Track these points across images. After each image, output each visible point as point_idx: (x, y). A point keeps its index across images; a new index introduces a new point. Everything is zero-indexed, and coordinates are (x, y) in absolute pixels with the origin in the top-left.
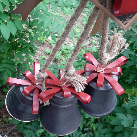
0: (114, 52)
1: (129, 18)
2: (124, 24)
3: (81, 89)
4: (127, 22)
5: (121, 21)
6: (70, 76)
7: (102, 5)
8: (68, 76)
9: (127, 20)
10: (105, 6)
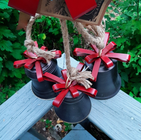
0: (101, 32)
1: (95, 15)
2: (94, 22)
3: (89, 84)
4: (95, 19)
5: (89, 21)
6: (75, 75)
7: (64, 15)
8: (73, 76)
9: (94, 18)
10: (67, 16)
